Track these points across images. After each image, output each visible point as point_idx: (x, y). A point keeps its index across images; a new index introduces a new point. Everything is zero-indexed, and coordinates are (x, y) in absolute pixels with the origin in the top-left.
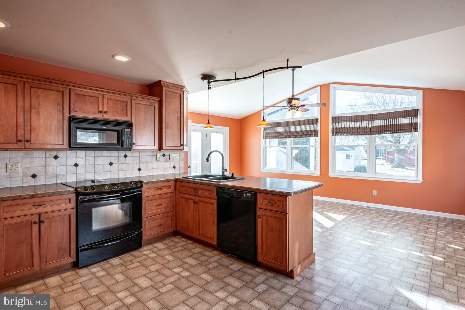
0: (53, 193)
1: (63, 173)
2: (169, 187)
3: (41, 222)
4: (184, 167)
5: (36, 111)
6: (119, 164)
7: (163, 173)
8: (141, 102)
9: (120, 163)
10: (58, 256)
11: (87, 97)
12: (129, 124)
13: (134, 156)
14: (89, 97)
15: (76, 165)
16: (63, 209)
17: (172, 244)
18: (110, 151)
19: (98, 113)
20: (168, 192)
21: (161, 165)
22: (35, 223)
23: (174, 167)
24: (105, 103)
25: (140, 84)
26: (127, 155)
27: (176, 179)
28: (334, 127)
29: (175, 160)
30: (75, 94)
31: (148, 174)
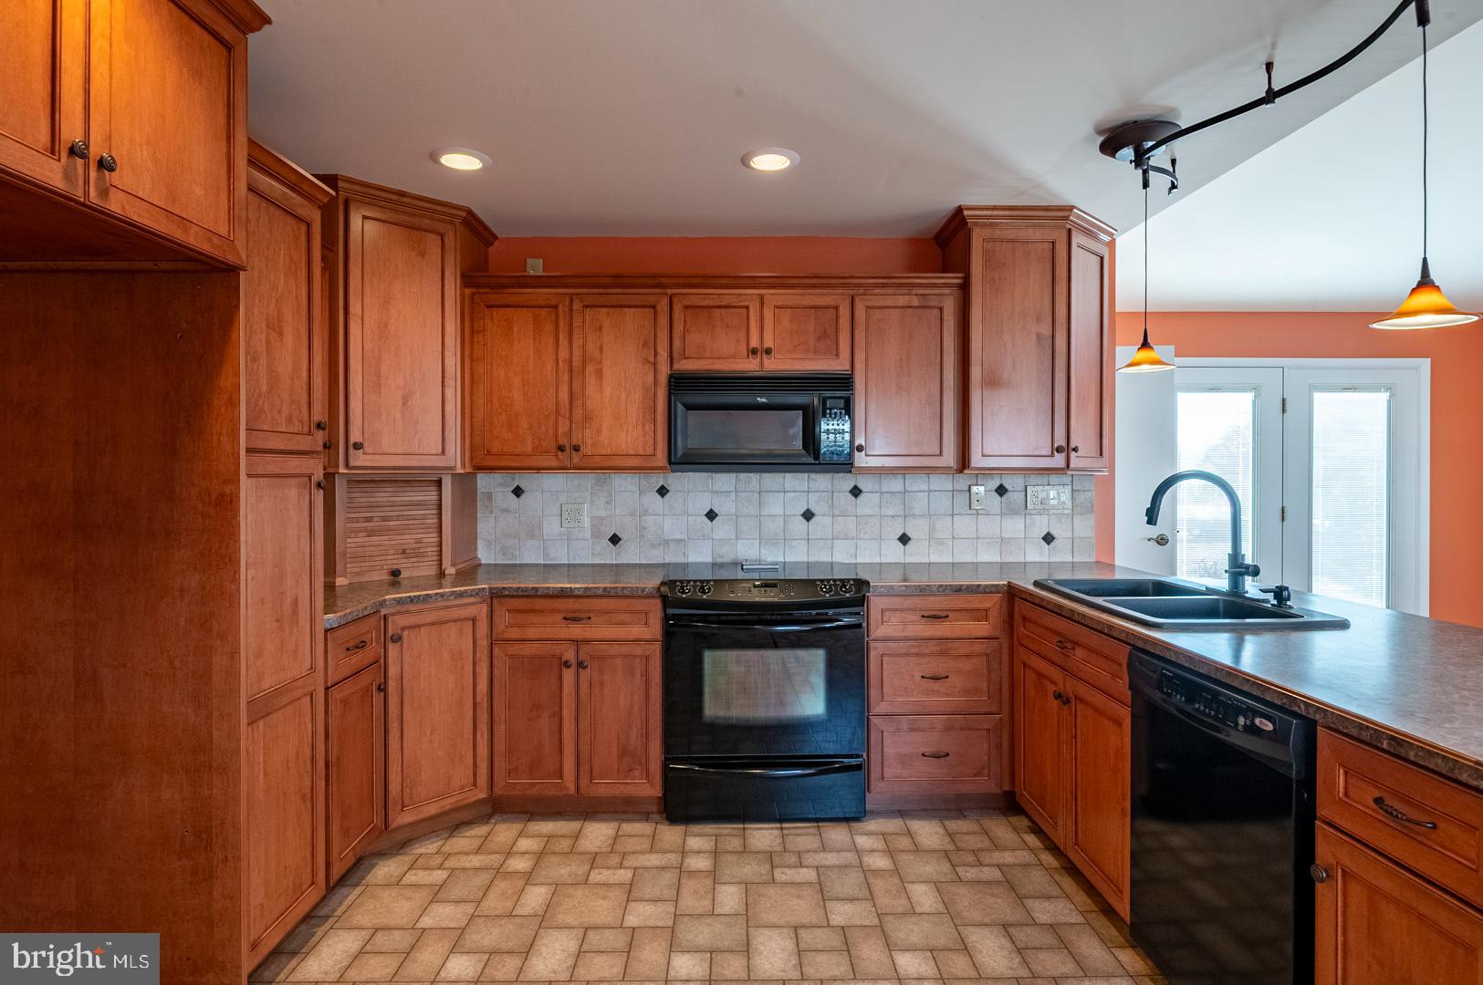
0: (605, 589)
1: (678, 536)
2: (981, 615)
3: (581, 665)
4: (1094, 541)
5: (596, 367)
6: (833, 516)
7: (997, 559)
8: (890, 301)
9: (837, 513)
10: (618, 769)
11: (718, 310)
12: (843, 383)
13: (884, 490)
14: (723, 310)
15: (711, 515)
16: (631, 637)
17: (978, 842)
18: (806, 475)
19: (748, 356)
20: (974, 634)
21: (989, 526)
22: (567, 664)
23: (1048, 538)
24: (766, 322)
25: (910, 239)
26: (860, 486)
27: (1010, 585)
29: (1051, 512)
30: (687, 307)
31: (935, 559)
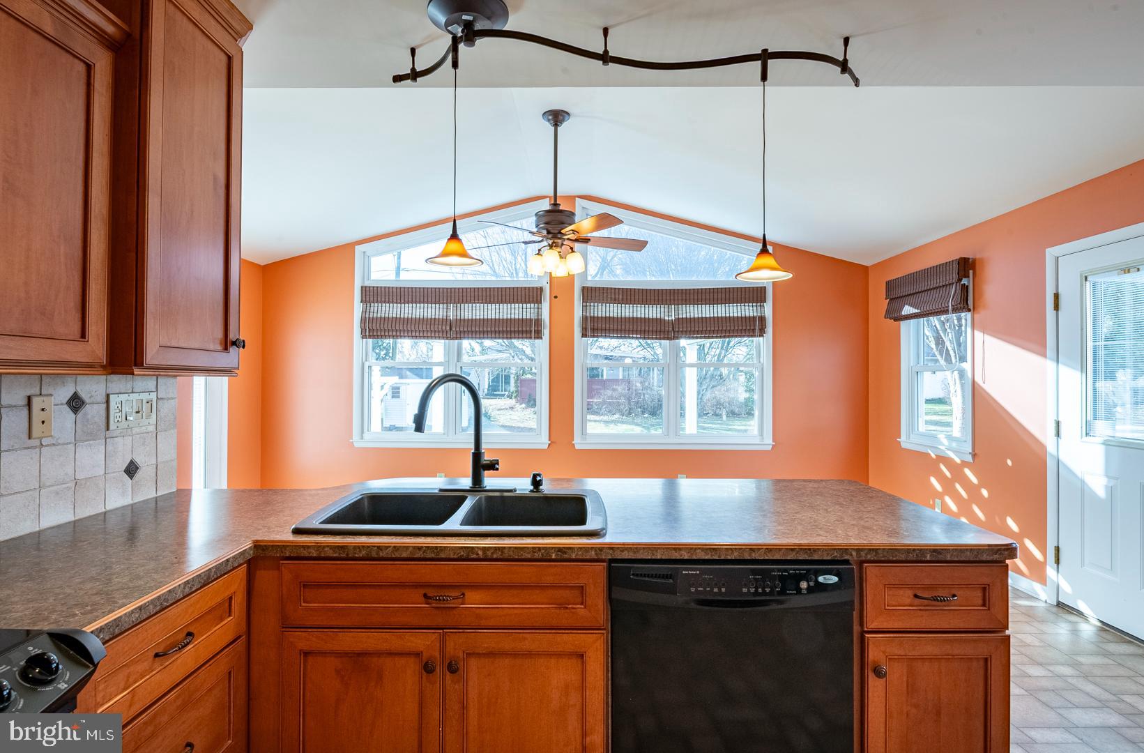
2: (225, 607)
4: (176, 463)
20: (220, 645)
21: (58, 463)
23: (131, 470)
28: (588, 314)
29: (136, 430)
